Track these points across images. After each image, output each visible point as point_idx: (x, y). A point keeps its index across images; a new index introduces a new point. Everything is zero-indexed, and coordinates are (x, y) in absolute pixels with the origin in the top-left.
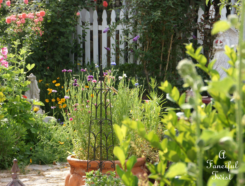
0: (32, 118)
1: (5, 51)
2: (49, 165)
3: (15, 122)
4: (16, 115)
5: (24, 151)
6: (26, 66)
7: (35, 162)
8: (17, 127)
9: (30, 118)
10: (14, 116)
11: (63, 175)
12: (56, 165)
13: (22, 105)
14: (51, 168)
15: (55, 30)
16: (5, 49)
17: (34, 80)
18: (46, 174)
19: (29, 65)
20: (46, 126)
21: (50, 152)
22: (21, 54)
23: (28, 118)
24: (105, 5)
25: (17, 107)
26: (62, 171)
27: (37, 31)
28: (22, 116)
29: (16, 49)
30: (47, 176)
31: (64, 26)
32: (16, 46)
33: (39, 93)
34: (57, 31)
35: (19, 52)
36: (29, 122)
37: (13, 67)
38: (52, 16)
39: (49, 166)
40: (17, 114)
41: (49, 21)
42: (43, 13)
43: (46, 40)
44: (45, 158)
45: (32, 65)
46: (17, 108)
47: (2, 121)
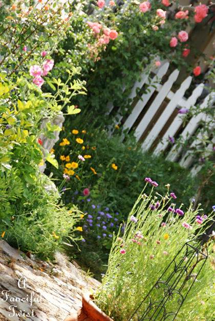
0: (34, 177)
1: (48, 66)
2: (22, 253)
3: (14, 173)
4: (17, 161)
5: (4, 218)
6: (68, 106)
7: (7, 239)
8: (14, 181)
9: (32, 175)
10: (14, 161)
11: (38, 284)
12: (30, 258)
13: (33, 152)
14: (24, 260)
15: (114, 64)
16: (51, 63)
17: (60, 122)
18: (17, 269)
19: (73, 107)
20: (44, 196)
21: (33, 237)
22: (72, 87)
23: (29, 173)
24: (197, 72)
25: (25, 150)
26: (36, 274)
27: (94, 54)
28: (24, 167)
29: (70, 78)
30: (17, 272)
31: (128, 65)
32: (73, 74)
33: (55, 142)
34: (116, 67)
35: (71, 84)
36: (27, 179)
37: (52, 96)
38: (122, 45)
39: (22, 255)
40: (20, 161)
41: (114, 48)
42: (114, 34)
43: (94, 69)
44: (22, 241)
45: (76, 109)
46: (24, 152)
47: (3, 166)
